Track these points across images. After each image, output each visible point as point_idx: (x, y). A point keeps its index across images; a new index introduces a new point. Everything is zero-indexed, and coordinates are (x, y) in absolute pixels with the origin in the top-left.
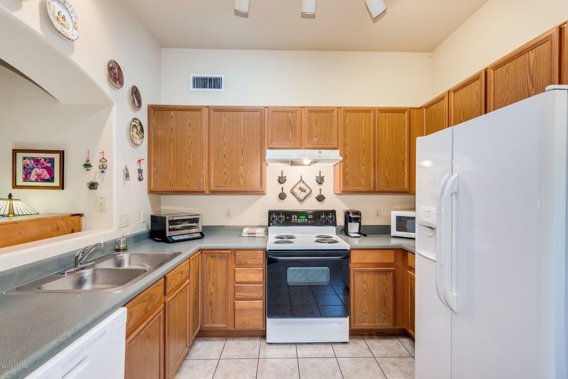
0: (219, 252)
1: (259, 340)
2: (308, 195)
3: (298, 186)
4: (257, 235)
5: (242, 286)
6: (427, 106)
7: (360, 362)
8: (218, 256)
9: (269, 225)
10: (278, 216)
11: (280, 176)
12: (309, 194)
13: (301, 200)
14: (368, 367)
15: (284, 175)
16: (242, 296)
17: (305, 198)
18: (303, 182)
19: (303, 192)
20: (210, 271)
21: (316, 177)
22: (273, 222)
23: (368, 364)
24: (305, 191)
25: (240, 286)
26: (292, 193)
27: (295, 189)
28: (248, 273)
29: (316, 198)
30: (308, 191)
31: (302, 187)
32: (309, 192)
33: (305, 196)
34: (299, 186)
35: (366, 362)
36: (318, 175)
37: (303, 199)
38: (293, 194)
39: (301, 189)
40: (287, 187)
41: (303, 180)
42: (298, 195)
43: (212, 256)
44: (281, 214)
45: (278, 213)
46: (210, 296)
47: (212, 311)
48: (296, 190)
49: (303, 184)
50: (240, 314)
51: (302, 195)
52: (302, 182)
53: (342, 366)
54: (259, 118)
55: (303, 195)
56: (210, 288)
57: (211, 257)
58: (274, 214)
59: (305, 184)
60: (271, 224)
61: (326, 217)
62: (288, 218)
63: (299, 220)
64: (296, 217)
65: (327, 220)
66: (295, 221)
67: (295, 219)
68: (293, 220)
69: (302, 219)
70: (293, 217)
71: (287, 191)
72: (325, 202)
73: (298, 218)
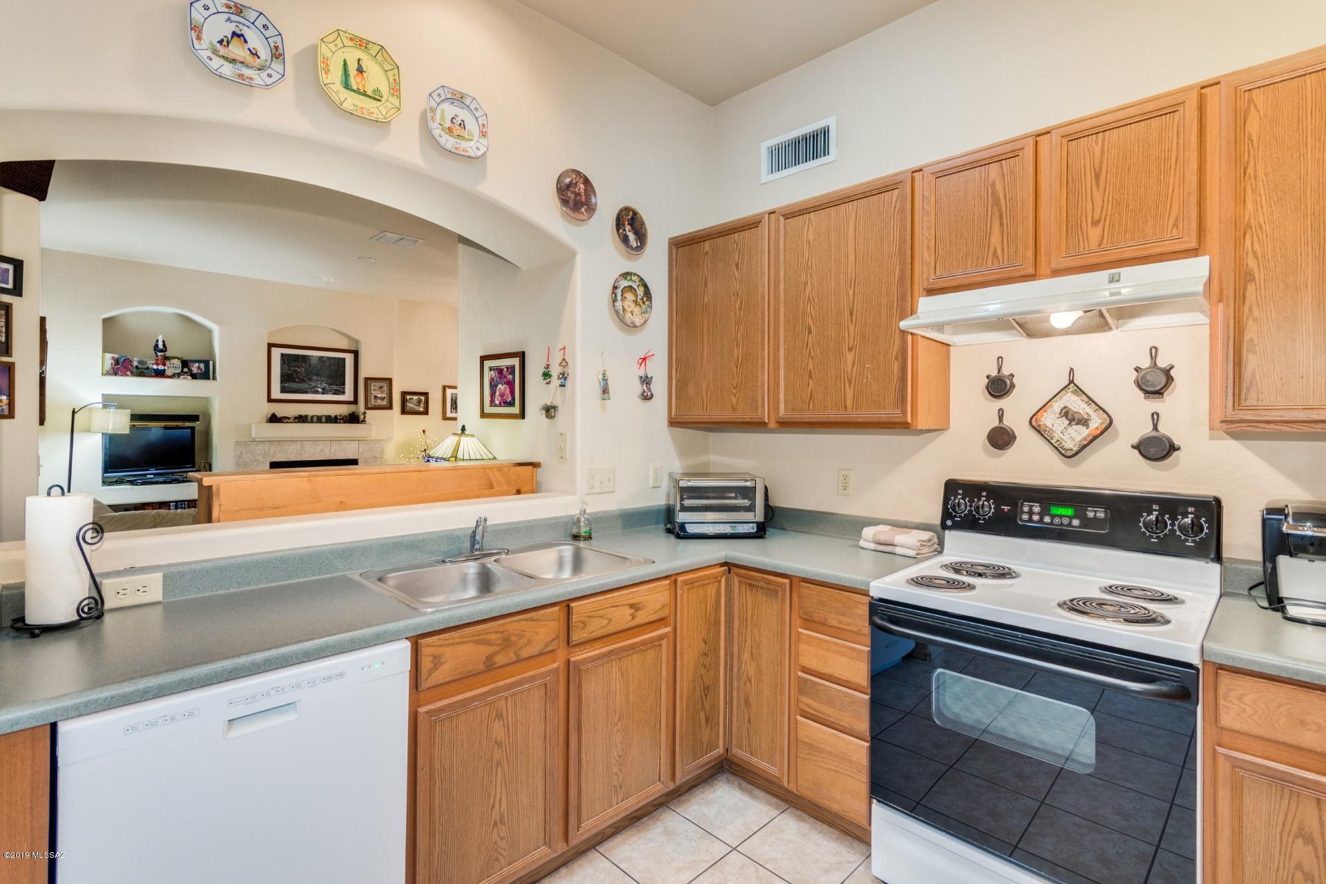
2: (1095, 438)
3: (1057, 406)
4: (898, 551)
5: (814, 684)
9: (944, 526)
10: (971, 501)
11: (994, 372)
12: (1102, 433)
13: (1069, 454)
15: (1006, 372)
17: (1084, 447)
18: (1080, 391)
19: (1077, 424)
20: (747, 621)
21: (1138, 368)
22: (956, 516)
24: (1084, 422)
26: (1033, 427)
27: (1045, 414)
28: (828, 650)
29: (1133, 447)
30: (1096, 422)
31: (1069, 406)
32: (1102, 423)
33: (1085, 439)
34: (1063, 406)
36: (1146, 365)
37: (1075, 449)
38: (1039, 431)
39: (1066, 413)
40: (1016, 408)
41: (1075, 385)
42: (1057, 435)
44: (984, 494)
45: (974, 489)
48: (1051, 420)
49: (1074, 398)
51: (1073, 436)
52: (1074, 392)
55: (1074, 434)
58: (960, 492)
59: (1084, 397)
60: (949, 523)
61: (1169, 522)
62: (1006, 508)
63: (1047, 519)
64: (1037, 509)
65: (1172, 531)
66: (1030, 520)
67: (1031, 513)
68: (1025, 517)
69: (1061, 517)
70: (1026, 509)
71: (1017, 421)
72: (1176, 464)
73: (1042, 514)
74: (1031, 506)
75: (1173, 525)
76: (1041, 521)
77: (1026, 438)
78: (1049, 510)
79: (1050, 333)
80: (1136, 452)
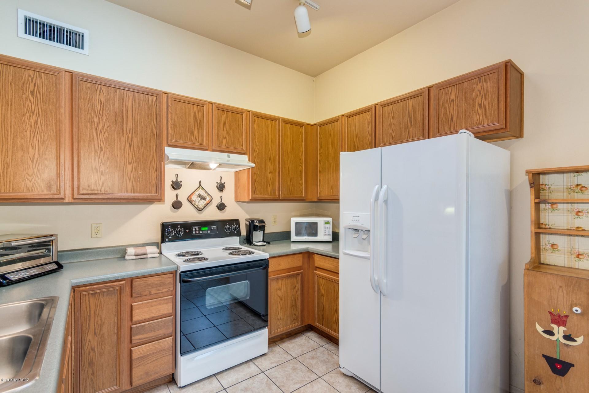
0: (106, 286)
1: (165, 388)
2: (208, 204)
3: (197, 193)
4: (149, 256)
5: (143, 326)
6: (322, 125)
7: (286, 367)
8: (104, 292)
9: (163, 241)
10: (175, 230)
11: (174, 180)
12: (210, 202)
13: (200, 210)
14: (294, 369)
15: (179, 180)
16: (144, 338)
17: (205, 207)
18: (203, 189)
19: (203, 200)
20: (90, 316)
21: (217, 183)
22: (169, 237)
23: (293, 367)
24: (205, 199)
25: (140, 326)
26: (189, 201)
27: (193, 196)
28: (151, 306)
29: (216, 206)
30: (208, 199)
31: (201, 194)
32: (210, 200)
33: (205, 204)
34: (198, 193)
35: (291, 365)
36: (219, 182)
37: (202, 208)
38: (190, 202)
39: (200, 196)
40: (183, 194)
41: (202, 187)
42: (197, 203)
43: (92, 294)
44: (179, 226)
45: (175, 225)
46: (90, 352)
47: (93, 374)
48: (195, 198)
49: (202, 191)
50: (140, 364)
51: (201, 204)
52: (202, 189)
53: (273, 378)
54: (154, 104)
55: (202, 203)
56: (90, 341)
57: (90, 296)
58: (170, 227)
59: (204, 191)
60: (167, 240)
61: (231, 227)
62: (187, 230)
63: (201, 232)
64: (197, 229)
65: (232, 230)
66: (196, 233)
67: (196, 231)
68: (194, 232)
69: (205, 230)
70: (194, 230)
71: (183, 199)
72: (225, 211)
73: (199, 231)
74: (195, 228)
75: (231, 228)
76: (199, 232)
77: (186, 205)
78: (201, 229)
79: (209, 169)
80: (217, 208)
